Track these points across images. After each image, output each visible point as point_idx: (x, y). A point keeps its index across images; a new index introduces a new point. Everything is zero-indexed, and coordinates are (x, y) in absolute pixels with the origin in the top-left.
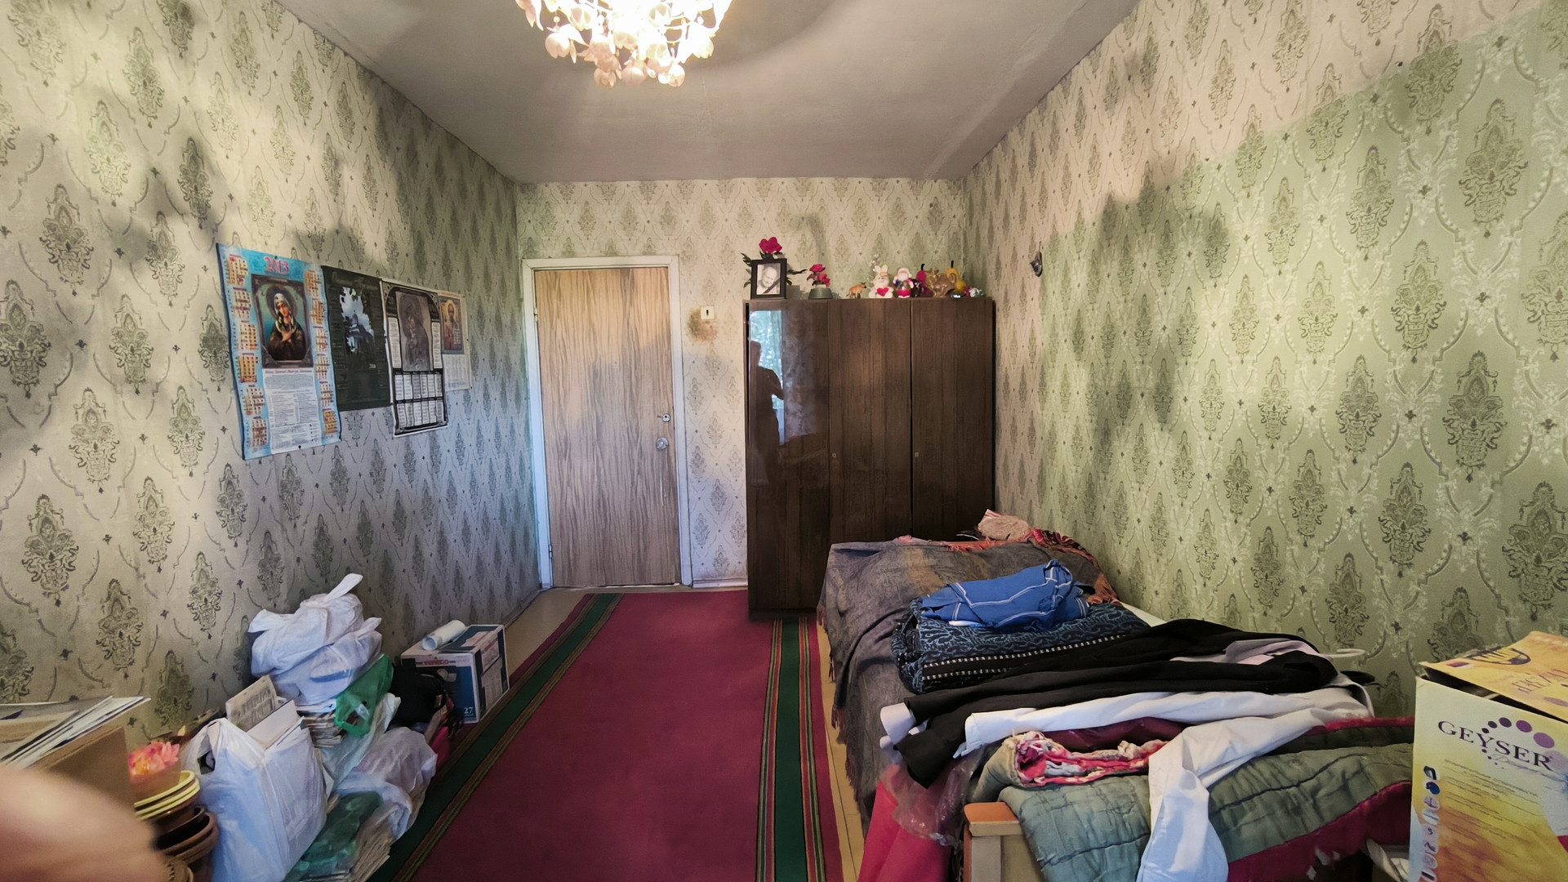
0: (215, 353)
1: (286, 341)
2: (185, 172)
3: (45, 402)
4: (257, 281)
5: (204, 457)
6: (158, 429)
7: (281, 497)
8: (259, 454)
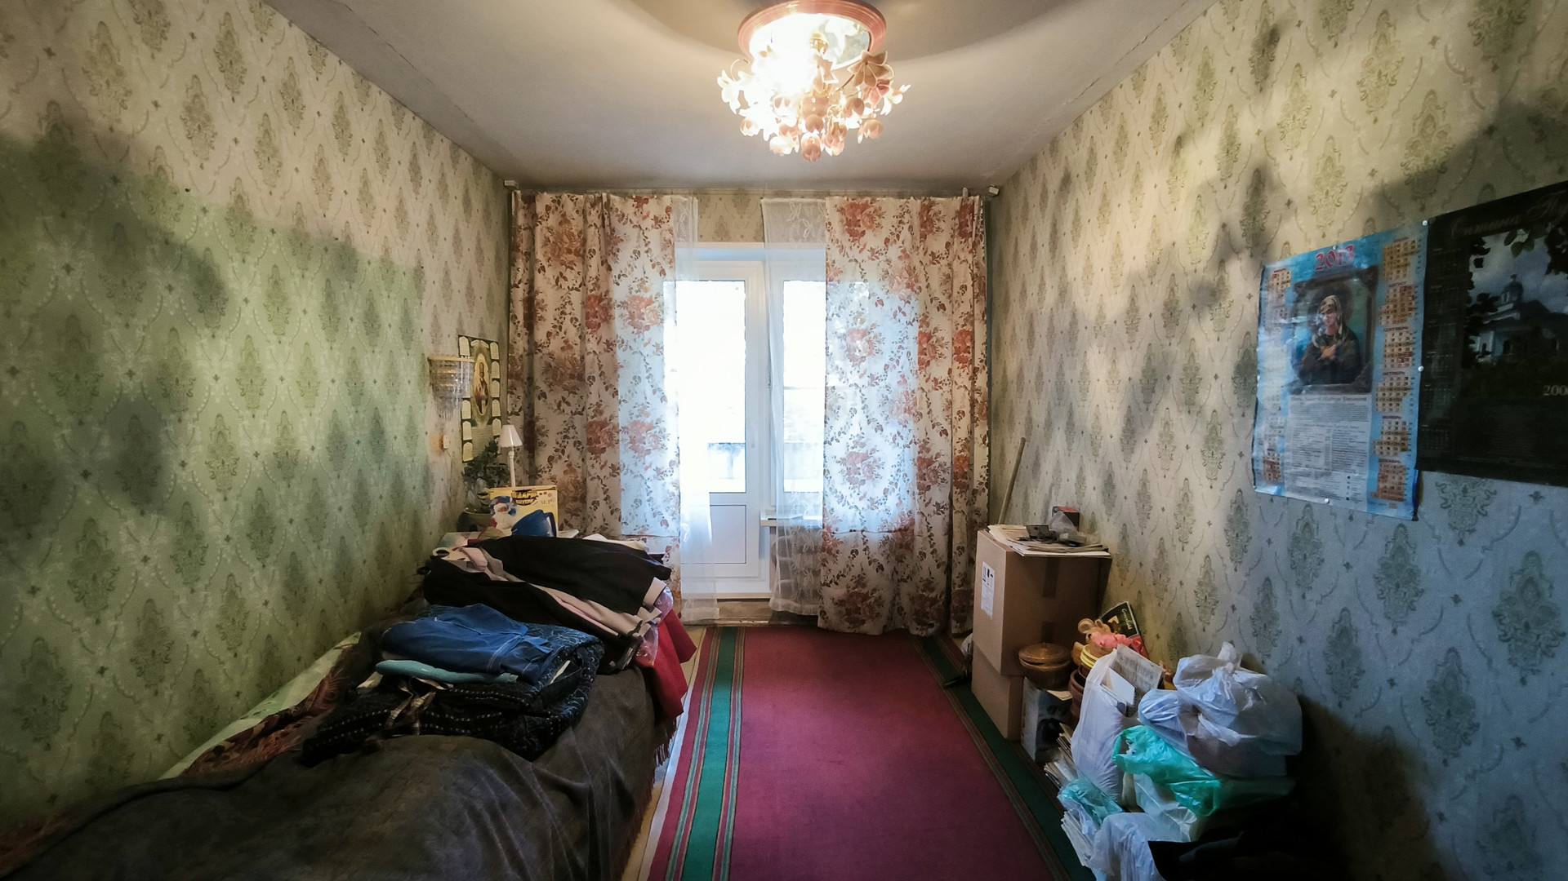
0: (1245, 380)
1: (1327, 358)
2: (1247, 208)
3: (1152, 414)
5: (1223, 475)
7: (1291, 552)
8: (1270, 491)
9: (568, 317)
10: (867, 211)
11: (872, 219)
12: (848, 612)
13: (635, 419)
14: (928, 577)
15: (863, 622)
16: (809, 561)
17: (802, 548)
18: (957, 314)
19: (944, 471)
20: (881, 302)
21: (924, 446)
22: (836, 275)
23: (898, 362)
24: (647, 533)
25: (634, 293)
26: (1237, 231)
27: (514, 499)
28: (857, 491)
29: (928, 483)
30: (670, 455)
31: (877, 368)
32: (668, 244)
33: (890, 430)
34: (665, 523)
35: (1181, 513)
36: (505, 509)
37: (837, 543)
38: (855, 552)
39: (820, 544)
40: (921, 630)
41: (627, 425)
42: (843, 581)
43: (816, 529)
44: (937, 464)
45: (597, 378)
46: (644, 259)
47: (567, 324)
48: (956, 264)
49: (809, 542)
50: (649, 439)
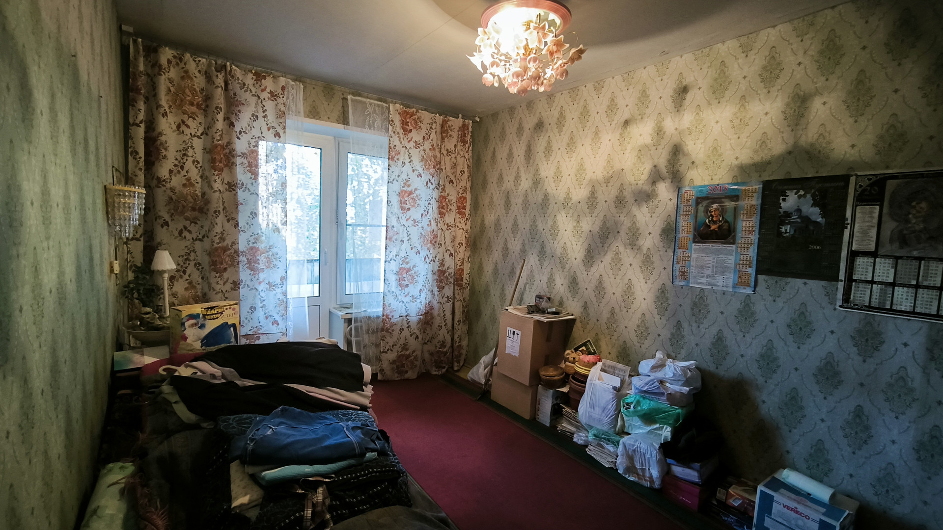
0: (668, 235)
1: (714, 230)
2: (669, 161)
4: (699, 200)
6: (637, 261)
7: (692, 309)
8: (682, 283)
9: (190, 159)
10: (414, 117)
11: (416, 123)
12: (398, 367)
13: (251, 245)
14: (443, 340)
15: (407, 372)
16: (373, 338)
17: (368, 330)
18: (459, 187)
19: (451, 277)
20: (420, 175)
21: (442, 264)
22: (396, 154)
23: (428, 212)
24: (261, 332)
25: (252, 147)
26: (664, 171)
27: (204, 316)
28: (403, 292)
29: (443, 284)
30: (280, 272)
31: (417, 216)
32: (281, 115)
33: (423, 253)
34: (276, 323)
35: (626, 295)
36: (196, 324)
37: (393, 325)
38: (402, 330)
39: (380, 326)
40: (438, 371)
41: (245, 249)
42: (396, 348)
43: (378, 317)
44: (447, 273)
45: (222, 212)
46: (261, 121)
47: (189, 165)
48: (458, 157)
49: (374, 326)
50: (262, 259)
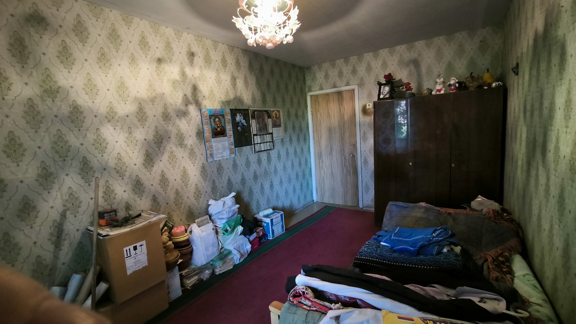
0: (200, 136)
1: (219, 131)
2: (192, 93)
3: (162, 151)
4: (211, 116)
5: (197, 161)
6: (186, 155)
7: (218, 171)
8: (211, 160)
26: (190, 98)
